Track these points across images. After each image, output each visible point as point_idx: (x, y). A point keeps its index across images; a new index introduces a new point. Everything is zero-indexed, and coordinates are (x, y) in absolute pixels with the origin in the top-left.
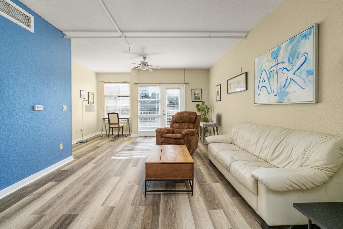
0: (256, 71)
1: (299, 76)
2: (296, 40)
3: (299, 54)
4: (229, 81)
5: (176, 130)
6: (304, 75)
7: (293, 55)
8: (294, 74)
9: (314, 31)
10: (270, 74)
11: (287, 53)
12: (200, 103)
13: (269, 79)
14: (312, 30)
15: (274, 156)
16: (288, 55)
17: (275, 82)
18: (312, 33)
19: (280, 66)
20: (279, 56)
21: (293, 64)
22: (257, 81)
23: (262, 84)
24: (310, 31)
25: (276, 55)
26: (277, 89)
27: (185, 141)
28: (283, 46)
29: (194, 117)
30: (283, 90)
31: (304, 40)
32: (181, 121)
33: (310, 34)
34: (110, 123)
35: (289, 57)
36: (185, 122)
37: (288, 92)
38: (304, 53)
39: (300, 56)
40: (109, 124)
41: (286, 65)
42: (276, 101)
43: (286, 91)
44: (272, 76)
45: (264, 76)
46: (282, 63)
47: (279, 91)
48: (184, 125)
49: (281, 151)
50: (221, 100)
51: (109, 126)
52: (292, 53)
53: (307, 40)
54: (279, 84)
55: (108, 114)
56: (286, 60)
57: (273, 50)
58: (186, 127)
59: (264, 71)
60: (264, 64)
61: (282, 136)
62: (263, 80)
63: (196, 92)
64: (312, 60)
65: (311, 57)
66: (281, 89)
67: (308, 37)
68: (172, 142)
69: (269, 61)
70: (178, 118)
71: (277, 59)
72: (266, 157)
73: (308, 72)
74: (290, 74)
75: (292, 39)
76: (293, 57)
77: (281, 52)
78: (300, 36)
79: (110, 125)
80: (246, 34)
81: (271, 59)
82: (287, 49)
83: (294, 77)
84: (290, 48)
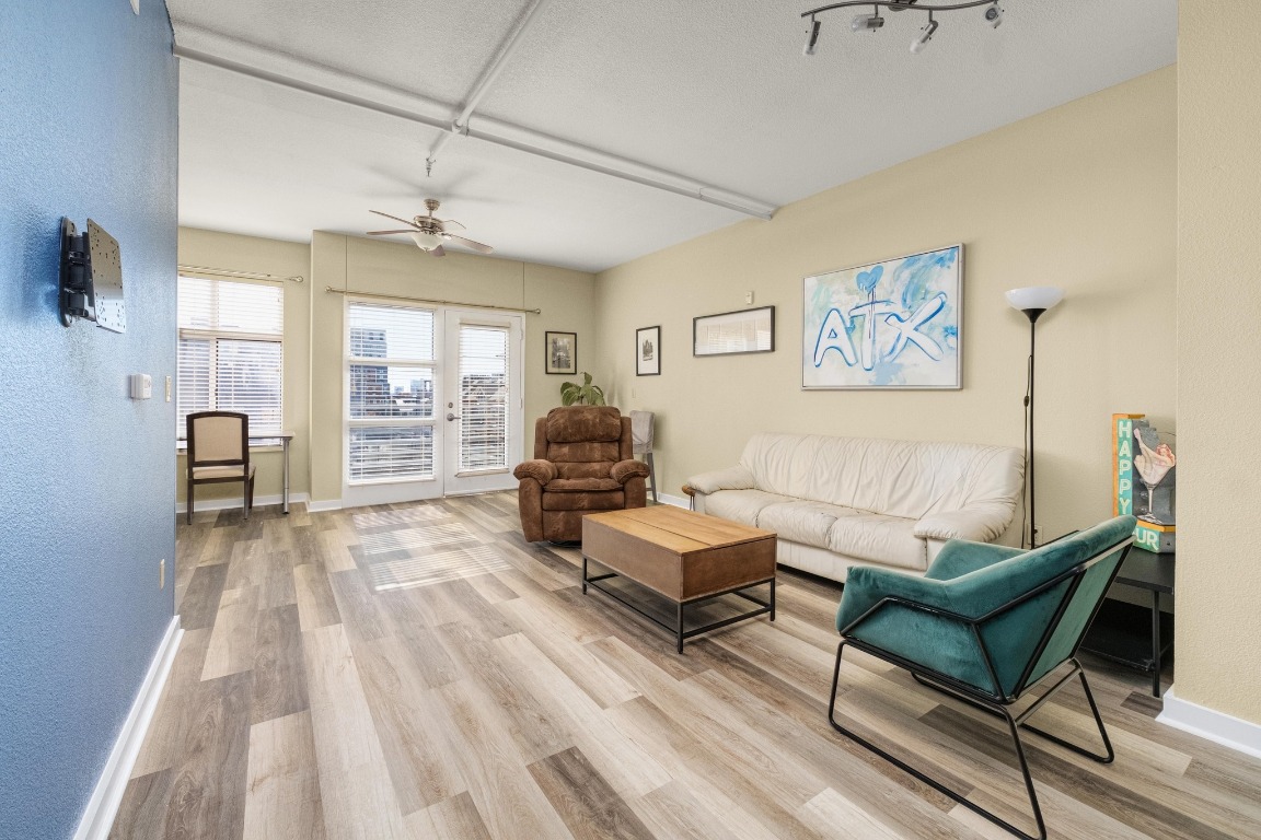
0: (809, 308)
1: (927, 335)
2: (921, 263)
3: (927, 292)
4: (699, 322)
5: (566, 467)
6: (938, 334)
7: (914, 293)
8: (916, 329)
9: (958, 255)
10: (852, 322)
11: (898, 283)
12: (578, 381)
13: (849, 330)
14: (956, 254)
15: (896, 496)
16: (902, 290)
17: (867, 343)
18: (956, 258)
19: (879, 308)
20: (877, 285)
21: (912, 309)
22: (811, 334)
23: (825, 342)
24: (952, 253)
25: (870, 283)
26: (873, 356)
27: (630, 495)
28: (889, 267)
29: (618, 422)
30: (887, 359)
31: (938, 267)
32: (578, 438)
33: (951, 259)
34: (198, 459)
35: (905, 294)
36: (592, 440)
37: (901, 365)
38: (938, 291)
39: (928, 297)
40: (192, 463)
41: (898, 308)
42: (870, 381)
43: (897, 361)
44: (857, 326)
45: (834, 322)
46: (887, 302)
47: (878, 361)
48: (591, 449)
49: (909, 484)
50: (659, 373)
51: (191, 474)
52: (912, 287)
53: (945, 269)
54: (878, 346)
55: (191, 419)
56: (897, 297)
57: (863, 270)
58: (597, 455)
59: (834, 313)
60: (834, 296)
61: (902, 456)
62: (833, 334)
63: (560, 343)
64: (954, 309)
65: (953, 302)
66: (882, 358)
67: (947, 263)
68: (585, 503)
69: (849, 292)
70: (566, 428)
71: (872, 291)
72: (874, 504)
73: (946, 330)
74: (907, 329)
75: (912, 259)
76: (914, 295)
77: (885, 279)
78: (931, 257)
79: (195, 469)
80: (772, 209)
81: (856, 287)
82: (899, 276)
83: (916, 336)
84: (906, 275)
